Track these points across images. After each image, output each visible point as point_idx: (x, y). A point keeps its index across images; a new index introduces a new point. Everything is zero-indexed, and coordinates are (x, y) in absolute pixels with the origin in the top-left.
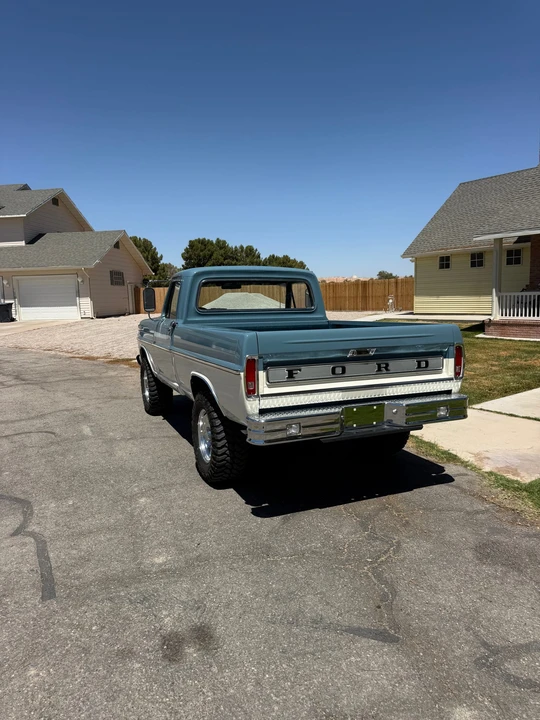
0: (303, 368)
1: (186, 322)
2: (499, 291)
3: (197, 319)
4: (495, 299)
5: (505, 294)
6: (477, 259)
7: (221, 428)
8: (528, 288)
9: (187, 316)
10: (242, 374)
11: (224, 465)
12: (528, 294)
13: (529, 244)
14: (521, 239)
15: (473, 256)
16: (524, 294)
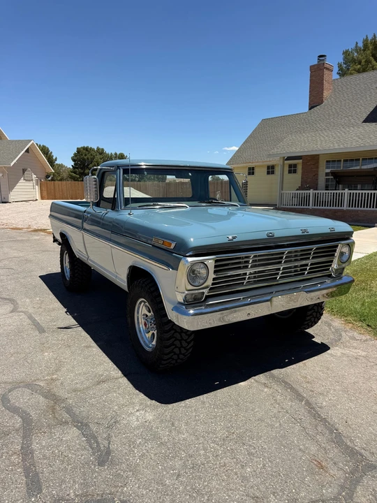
2: (282, 190)
4: (279, 195)
5: (285, 192)
6: (271, 169)
8: (300, 188)
12: (301, 192)
13: (301, 161)
15: (268, 167)
16: (297, 192)
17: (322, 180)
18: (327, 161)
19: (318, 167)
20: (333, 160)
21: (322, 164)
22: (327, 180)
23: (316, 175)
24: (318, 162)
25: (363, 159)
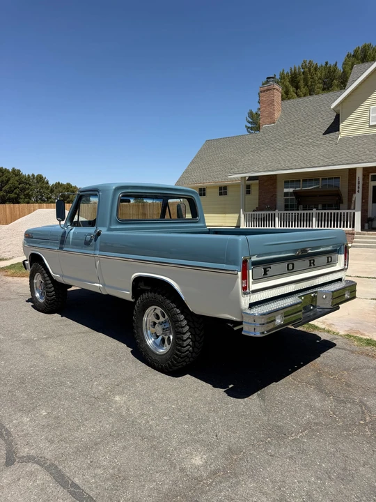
0: (272, 266)
1: (109, 230)
2: (244, 211)
3: (118, 227)
4: (242, 216)
5: (248, 213)
6: (223, 190)
7: (185, 322)
8: (258, 209)
9: (110, 224)
10: (240, 274)
11: (187, 356)
12: (258, 213)
13: (257, 181)
14: (251, 178)
15: (220, 188)
16: (255, 213)
17: (280, 201)
18: (285, 182)
19: (276, 188)
20: (291, 180)
21: (280, 184)
22: (286, 200)
23: (275, 195)
24: (275, 183)
25: (322, 179)
